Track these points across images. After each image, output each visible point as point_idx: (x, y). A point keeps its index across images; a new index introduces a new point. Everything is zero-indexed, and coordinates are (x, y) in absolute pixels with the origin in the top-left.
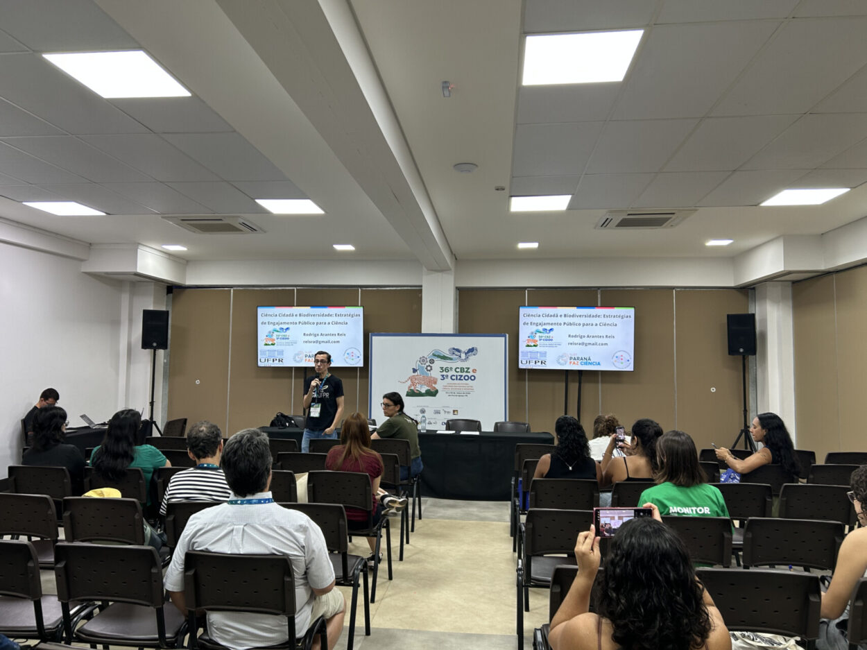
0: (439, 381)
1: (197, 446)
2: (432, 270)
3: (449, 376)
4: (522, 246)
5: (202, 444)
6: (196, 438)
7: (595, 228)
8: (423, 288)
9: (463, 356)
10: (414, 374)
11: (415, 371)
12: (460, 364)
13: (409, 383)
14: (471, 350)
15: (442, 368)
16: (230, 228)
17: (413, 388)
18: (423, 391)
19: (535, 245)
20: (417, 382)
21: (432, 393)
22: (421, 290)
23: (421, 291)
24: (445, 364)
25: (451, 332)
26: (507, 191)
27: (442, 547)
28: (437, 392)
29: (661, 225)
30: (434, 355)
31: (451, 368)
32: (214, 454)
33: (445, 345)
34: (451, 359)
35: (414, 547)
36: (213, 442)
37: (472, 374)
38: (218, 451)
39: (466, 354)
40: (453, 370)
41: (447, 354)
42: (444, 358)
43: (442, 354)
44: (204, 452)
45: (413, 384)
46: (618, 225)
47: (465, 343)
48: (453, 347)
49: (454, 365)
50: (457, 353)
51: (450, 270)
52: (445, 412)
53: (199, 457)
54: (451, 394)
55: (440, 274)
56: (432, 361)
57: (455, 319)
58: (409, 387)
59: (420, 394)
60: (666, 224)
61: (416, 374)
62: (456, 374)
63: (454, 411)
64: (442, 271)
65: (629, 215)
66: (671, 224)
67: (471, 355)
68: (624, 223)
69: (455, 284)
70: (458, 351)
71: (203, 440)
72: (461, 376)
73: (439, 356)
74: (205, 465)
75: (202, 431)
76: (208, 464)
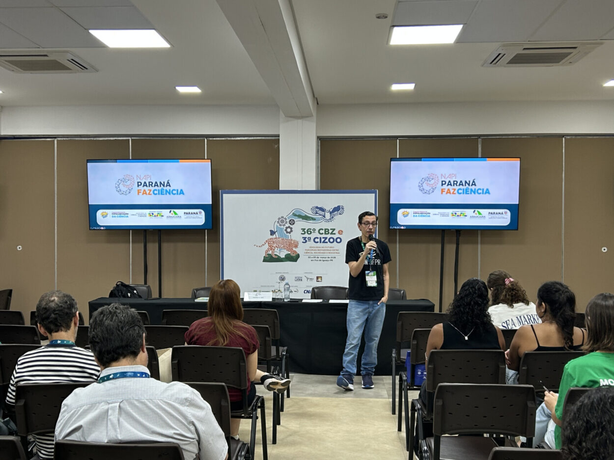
0: (301, 245)
1: (48, 318)
2: (291, 117)
3: (312, 239)
4: (396, 87)
5: (53, 316)
6: (45, 308)
7: (482, 66)
8: (280, 138)
9: (328, 216)
10: (272, 237)
11: (272, 233)
12: (325, 225)
13: (267, 246)
14: (337, 209)
15: (304, 230)
16: (56, 66)
17: (270, 252)
18: (282, 256)
19: (410, 87)
20: (275, 245)
21: (293, 258)
22: (279, 140)
23: (277, 142)
24: (307, 225)
25: (314, 189)
26: (389, 19)
27: (318, 428)
28: (298, 256)
29: (558, 62)
30: (294, 215)
31: (314, 230)
32: (68, 327)
33: (306, 204)
34: (314, 219)
35: (287, 428)
36: (67, 313)
37: (337, 235)
38: (73, 324)
39: (331, 213)
40: (317, 231)
41: (310, 213)
42: (306, 218)
43: (304, 214)
44: (56, 325)
45: (271, 248)
46: (510, 62)
47: (329, 200)
48: (316, 205)
49: (317, 226)
50: (320, 212)
51: (311, 116)
52: (308, 279)
53: (50, 332)
54: (315, 259)
55: (300, 121)
56: (292, 222)
57: (317, 174)
58: (267, 251)
59: (278, 260)
60: (564, 61)
61: (274, 236)
62: (319, 236)
63: (318, 278)
64: (302, 117)
65: (524, 49)
66: (570, 61)
67: (337, 214)
68: (518, 60)
69: (316, 134)
70: (322, 209)
71: (55, 310)
72: (326, 238)
73: (300, 216)
74: (59, 342)
75: (53, 301)
76: (62, 341)
